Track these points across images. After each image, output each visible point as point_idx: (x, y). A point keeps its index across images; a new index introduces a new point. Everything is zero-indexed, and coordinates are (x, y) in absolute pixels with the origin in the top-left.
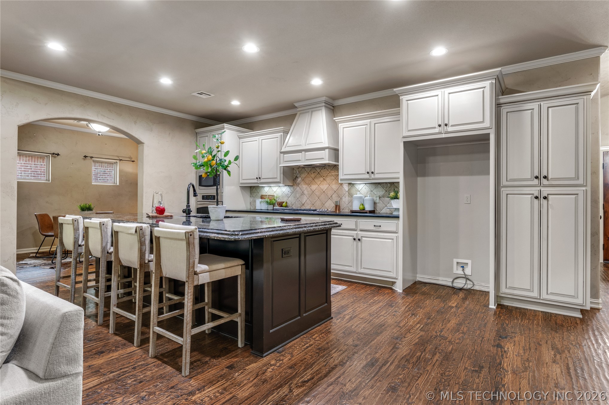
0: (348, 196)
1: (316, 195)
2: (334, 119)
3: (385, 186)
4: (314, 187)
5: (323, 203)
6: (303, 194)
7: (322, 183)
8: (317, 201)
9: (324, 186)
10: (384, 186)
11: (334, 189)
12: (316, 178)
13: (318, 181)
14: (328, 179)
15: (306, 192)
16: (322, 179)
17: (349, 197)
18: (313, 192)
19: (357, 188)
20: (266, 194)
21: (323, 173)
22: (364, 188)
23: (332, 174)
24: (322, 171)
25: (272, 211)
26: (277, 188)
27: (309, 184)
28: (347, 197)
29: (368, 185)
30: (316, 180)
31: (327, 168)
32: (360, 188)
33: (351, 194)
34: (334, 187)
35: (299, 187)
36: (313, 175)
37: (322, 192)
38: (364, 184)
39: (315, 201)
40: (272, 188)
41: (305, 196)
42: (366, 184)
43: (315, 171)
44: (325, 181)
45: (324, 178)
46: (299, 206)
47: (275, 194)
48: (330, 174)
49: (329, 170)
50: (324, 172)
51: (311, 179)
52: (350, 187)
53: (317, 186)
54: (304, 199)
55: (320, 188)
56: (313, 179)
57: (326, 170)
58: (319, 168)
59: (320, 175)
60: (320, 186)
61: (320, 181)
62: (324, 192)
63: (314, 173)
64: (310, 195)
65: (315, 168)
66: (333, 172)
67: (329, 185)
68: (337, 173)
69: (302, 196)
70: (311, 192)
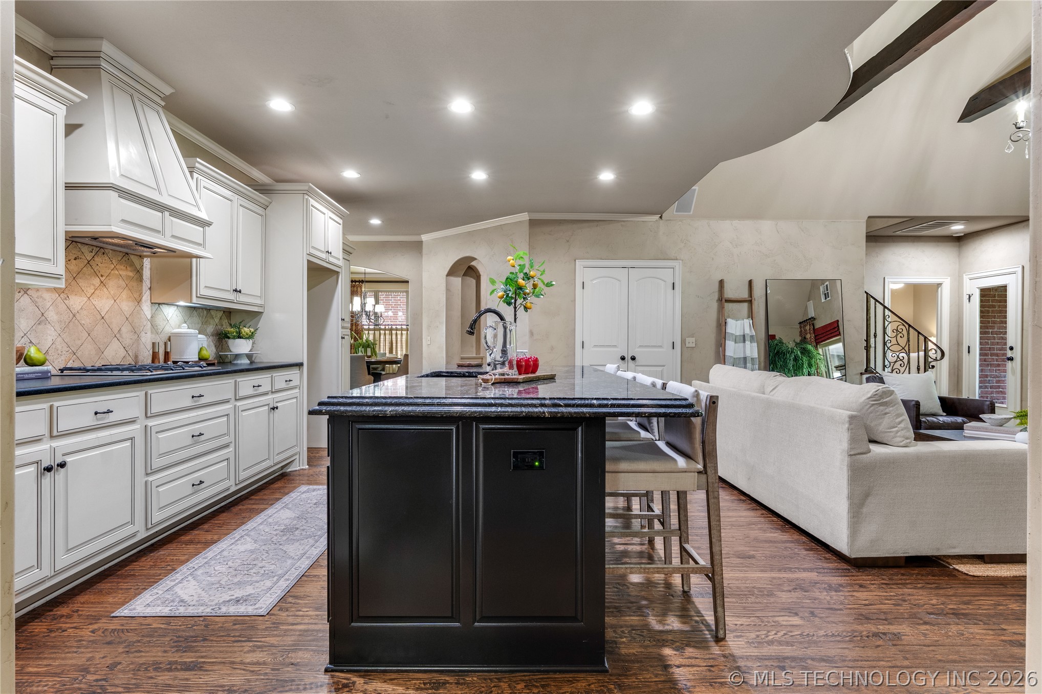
0: (152, 330)
1: (82, 325)
4: (76, 302)
5: (101, 347)
6: (42, 320)
7: (97, 292)
8: (85, 344)
9: (104, 303)
11: (126, 313)
12: (80, 275)
13: (88, 285)
14: (113, 285)
15: (52, 315)
16: (96, 281)
18: (74, 316)
19: (166, 314)
21: (100, 265)
23: (121, 273)
24: (96, 259)
28: (149, 334)
30: (82, 283)
33: (155, 327)
34: (126, 306)
35: (31, 298)
37: (99, 317)
39: (79, 343)
41: (49, 326)
43: (79, 254)
44: (105, 289)
45: (102, 279)
48: (117, 272)
49: (114, 261)
50: (101, 263)
52: (154, 310)
53: (86, 299)
55: (94, 307)
56: (74, 278)
57: (107, 258)
58: (90, 249)
59: (92, 270)
60: (92, 300)
61: (92, 287)
62: (103, 318)
63: (75, 259)
64: (67, 324)
65: (79, 245)
66: (122, 267)
67: (115, 301)
68: (131, 274)
69: (40, 327)
70: (67, 316)
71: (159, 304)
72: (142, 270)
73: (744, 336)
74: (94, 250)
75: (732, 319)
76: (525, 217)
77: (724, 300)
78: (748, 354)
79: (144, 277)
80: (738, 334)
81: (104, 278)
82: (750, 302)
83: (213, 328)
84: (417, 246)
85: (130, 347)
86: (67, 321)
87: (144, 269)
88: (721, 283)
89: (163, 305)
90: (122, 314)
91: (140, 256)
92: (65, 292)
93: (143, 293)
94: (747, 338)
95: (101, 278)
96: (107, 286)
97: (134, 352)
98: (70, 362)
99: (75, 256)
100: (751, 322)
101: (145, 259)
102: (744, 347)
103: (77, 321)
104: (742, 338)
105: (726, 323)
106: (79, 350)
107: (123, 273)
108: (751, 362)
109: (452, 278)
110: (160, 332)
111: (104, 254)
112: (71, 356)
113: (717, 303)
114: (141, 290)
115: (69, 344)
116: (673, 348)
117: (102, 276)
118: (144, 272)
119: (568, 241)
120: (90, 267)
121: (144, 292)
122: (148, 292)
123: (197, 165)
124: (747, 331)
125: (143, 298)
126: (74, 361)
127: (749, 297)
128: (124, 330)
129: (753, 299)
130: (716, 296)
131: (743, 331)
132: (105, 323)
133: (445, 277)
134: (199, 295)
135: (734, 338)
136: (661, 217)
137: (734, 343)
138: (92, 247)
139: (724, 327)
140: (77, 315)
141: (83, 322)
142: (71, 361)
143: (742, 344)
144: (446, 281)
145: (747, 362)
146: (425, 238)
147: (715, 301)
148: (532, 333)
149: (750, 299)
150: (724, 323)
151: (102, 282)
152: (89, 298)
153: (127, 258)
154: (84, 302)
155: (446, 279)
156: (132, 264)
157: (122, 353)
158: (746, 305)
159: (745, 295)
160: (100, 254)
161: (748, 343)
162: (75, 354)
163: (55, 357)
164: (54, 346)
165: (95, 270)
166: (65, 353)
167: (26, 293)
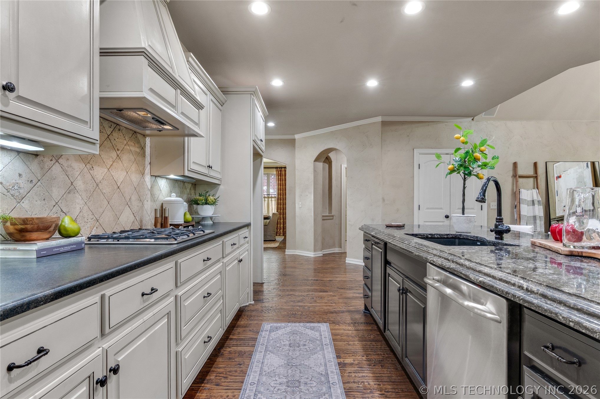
0: (151, 198)
1: (103, 194)
2: (192, 54)
4: (99, 172)
5: (118, 214)
6: (71, 189)
7: (115, 164)
8: (106, 211)
9: (119, 175)
11: (134, 184)
13: (108, 157)
14: (127, 158)
15: (79, 184)
16: (114, 154)
17: (151, 200)
18: (97, 185)
19: (160, 185)
21: (116, 139)
22: (165, 184)
23: (131, 148)
24: (114, 134)
27: (87, 162)
28: (149, 201)
30: (104, 155)
31: (124, 131)
32: (162, 186)
33: (153, 196)
34: (135, 178)
35: (62, 166)
37: (116, 187)
39: (101, 210)
41: (77, 195)
44: (120, 162)
45: (118, 152)
48: (128, 148)
49: (126, 137)
52: (152, 181)
53: (106, 170)
55: (112, 178)
57: (121, 134)
59: (111, 144)
60: (111, 172)
61: (111, 159)
62: (118, 187)
64: (92, 193)
65: (101, 120)
66: (132, 143)
67: (127, 172)
68: (138, 150)
69: (70, 195)
70: (92, 186)
71: (156, 176)
73: (533, 201)
74: (112, 126)
75: (524, 189)
76: (379, 119)
77: (518, 176)
78: (537, 213)
79: (146, 154)
80: (529, 199)
81: (119, 152)
82: (536, 178)
83: (186, 196)
84: (292, 143)
85: (137, 213)
86: (92, 190)
87: (146, 146)
88: (515, 165)
89: (158, 177)
90: (132, 184)
91: (144, 135)
92: (91, 163)
93: (146, 167)
94: (536, 203)
95: (117, 151)
96: (121, 160)
97: (140, 217)
98: (94, 229)
100: (538, 191)
101: (147, 138)
102: (534, 209)
103: (99, 190)
104: (531, 203)
105: (520, 192)
106: (101, 217)
107: (133, 149)
108: (539, 219)
109: (317, 163)
110: (156, 200)
111: (120, 130)
112: (95, 223)
113: (512, 179)
114: (144, 164)
115: (93, 211)
116: (482, 210)
117: (118, 150)
118: (146, 149)
119: (408, 136)
120: (109, 140)
121: (146, 166)
122: (149, 167)
123: (190, 59)
124: (535, 198)
125: (146, 171)
126: (97, 228)
127: (534, 174)
128: (133, 198)
129: (538, 175)
130: (511, 173)
131: (532, 198)
132: (120, 192)
133: (313, 162)
134: (190, 169)
135: (527, 202)
136: (473, 119)
137: (527, 206)
138: (111, 123)
139: (518, 195)
140: (100, 185)
141: (104, 191)
143: (532, 206)
144: (314, 164)
145: (537, 219)
146: (297, 137)
147: (511, 177)
148: (384, 200)
149: (536, 175)
150: (518, 192)
151: (118, 156)
152: (109, 169)
153: (135, 136)
154: (105, 173)
155: (314, 163)
156: (139, 142)
157: (132, 218)
158: (532, 180)
159: (531, 172)
160: (117, 130)
161: (536, 206)
162: (97, 221)
163: (82, 225)
164: (81, 214)
165: (113, 144)
166: (90, 220)
167: (57, 161)
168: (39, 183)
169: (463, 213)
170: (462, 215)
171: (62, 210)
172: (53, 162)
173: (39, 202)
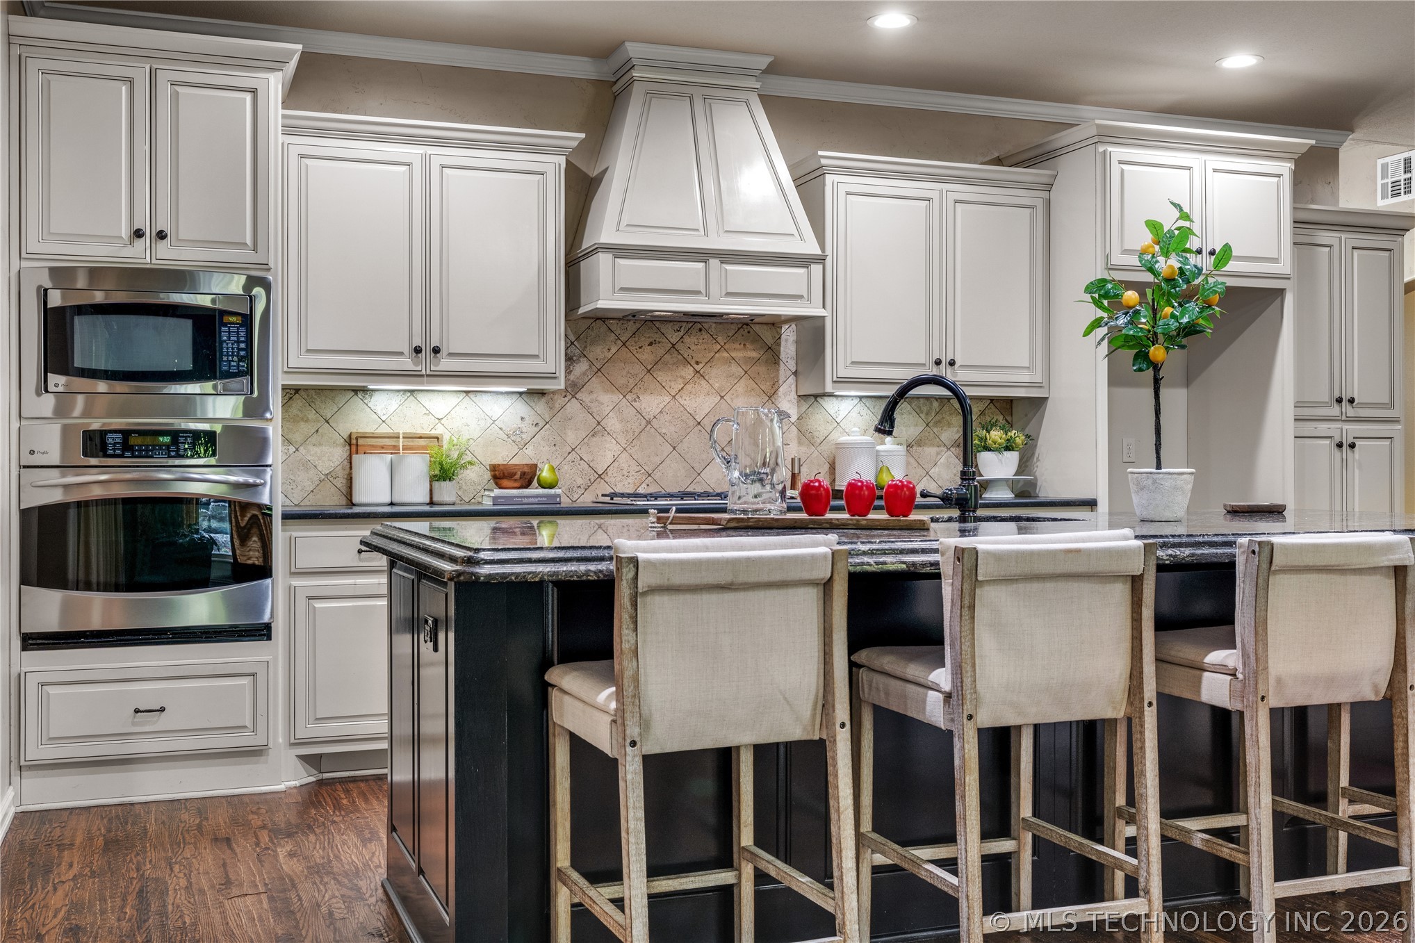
0: (799, 439)
1: (663, 436)
2: (820, 153)
3: (925, 409)
4: (652, 403)
5: (696, 465)
6: (598, 429)
7: (688, 387)
8: (668, 461)
9: (701, 402)
10: (919, 407)
12: (660, 365)
13: (673, 379)
14: (718, 375)
15: (613, 423)
16: (688, 372)
17: (800, 443)
18: (649, 422)
19: (831, 410)
20: (384, 430)
21: (693, 347)
22: (854, 414)
23: (733, 355)
24: (687, 339)
25: (427, 508)
26: (454, 400)
27: (625, 391)
29: (869, 403)
30: (661, 376)
31: (713, 331)
32: (842, 414)
33: (809, 435)
34: (745, 403)
35: (581, 402)
36: (647, 355)
37: (691, 423)
38: (856, 401)
39: (658, 460)
40: (420, 396)
41: (608, 438)
42: (861, 398)
43: (657, 336)
44: (703, 382)
45: (698, 367)
46: (580, 481)
47: (439, 430)
48: (725, 354)
49: (720, 339)
50: (695, 345)
51: (638, 369)
52: (805, 406)
53: (668, 398)
54: (606, 452)
55: (682, 409)
56: (649, 371)
57: (706, 336)
58: (677, 327)
59: (680, 357)
60: (680, 400)
61: (680, 380)
62: (699, 423)
63: (651, 344)
64: (636, 434)
65: (657, 324)
66: (737, 346)
67: (722, 397)
68: (754, 354)
69: (594, 439)
70: (637, 424)
71: (816, 396)
72: (779, 345)
74: (683, 328)
79: (782, 356)
81: (701, 365)
86: (637, 431)
87: (783, 343)
91: (773, 324)
92: (633, 391)
93: (781, 382)
95: (695, 366)
96: (706, 378)
98: (642, 486)
99: (650, 340)
101: (785, 327)
103: (653, 430)
106: (656, 470)
107: (738, 355)
110: (819, 441)
111: (700, 330)
112: (644, 478)
114: (777, 376)
115: (640, 461)
117: (697, 363)
118: (782, 349)
120: (676, 352)
121: (782, 379)
122: (792, 379)
123: (823, 161)
125: (781, 389)
126: (648, 485)
132: (703, 430)
134: (835, 379)
138: (679, 324)
140: (654, 422)
141: (664, 431)
142: (644, 485)
151: (698, 372)
152: (674, 397)
153: (746, 331)
154: (665, 403)
156: (757, 340)
160: (694, 332)
162: (650, 475)
163: (618, 479)
164: (616, 464)
165: (686, 356)
166: (633, 473)
167: (574, 396)
168: (547, 426)
169: (1159, 466)
170: (1154, 470)
171: (581, 459)
172: (567, 399)
173: (547, 448)
